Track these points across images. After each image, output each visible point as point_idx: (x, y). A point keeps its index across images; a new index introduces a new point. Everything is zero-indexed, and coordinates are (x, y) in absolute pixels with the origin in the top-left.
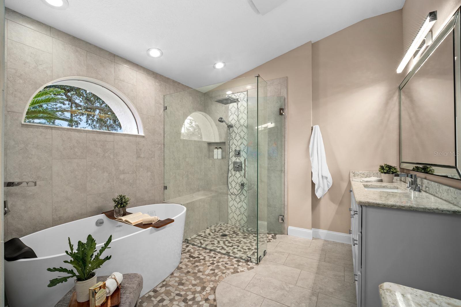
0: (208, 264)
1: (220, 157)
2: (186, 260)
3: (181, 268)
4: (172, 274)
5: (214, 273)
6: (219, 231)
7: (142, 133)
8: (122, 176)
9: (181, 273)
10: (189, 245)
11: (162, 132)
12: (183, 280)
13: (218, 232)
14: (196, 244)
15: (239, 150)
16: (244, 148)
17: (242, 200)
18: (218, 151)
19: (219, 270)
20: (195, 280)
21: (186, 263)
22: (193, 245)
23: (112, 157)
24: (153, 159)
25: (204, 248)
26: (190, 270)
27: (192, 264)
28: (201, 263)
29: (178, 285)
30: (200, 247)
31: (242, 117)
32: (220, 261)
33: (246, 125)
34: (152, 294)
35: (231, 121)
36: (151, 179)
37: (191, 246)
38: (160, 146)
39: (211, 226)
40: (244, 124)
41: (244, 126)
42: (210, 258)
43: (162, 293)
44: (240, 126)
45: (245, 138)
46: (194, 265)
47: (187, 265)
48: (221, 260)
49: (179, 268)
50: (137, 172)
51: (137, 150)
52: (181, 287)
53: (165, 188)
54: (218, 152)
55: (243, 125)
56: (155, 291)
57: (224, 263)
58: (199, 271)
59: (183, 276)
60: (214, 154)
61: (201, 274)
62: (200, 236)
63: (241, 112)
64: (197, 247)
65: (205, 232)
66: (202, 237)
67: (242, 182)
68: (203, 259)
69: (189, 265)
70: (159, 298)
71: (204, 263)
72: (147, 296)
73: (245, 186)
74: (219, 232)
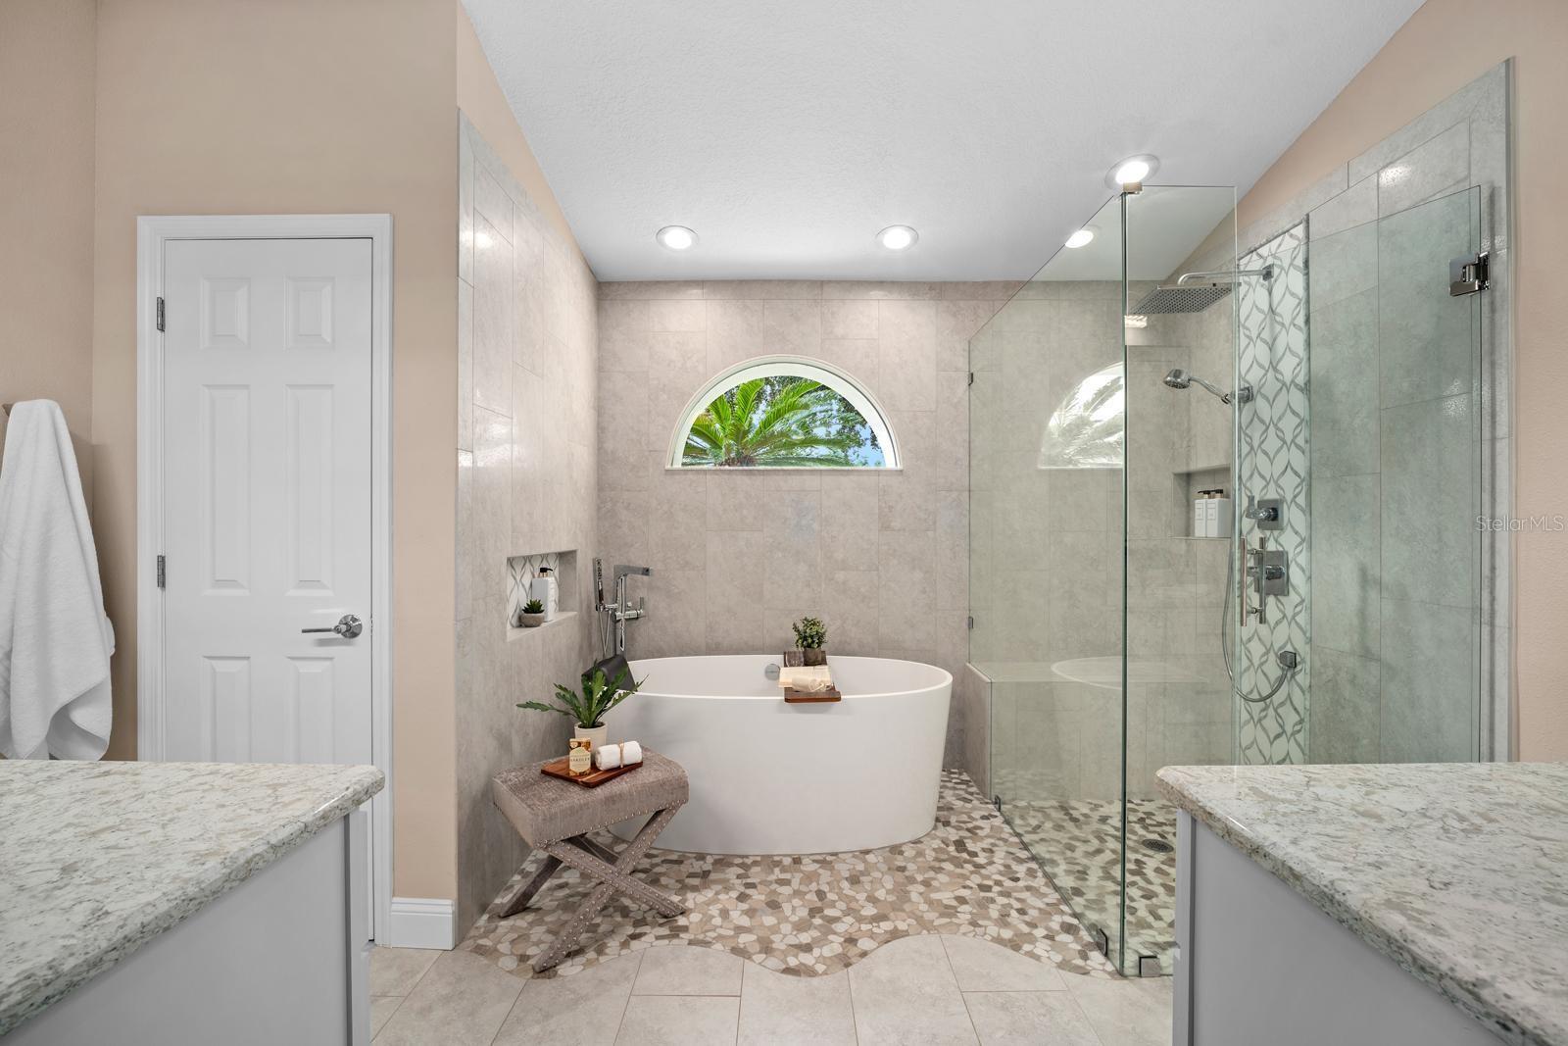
0: (976, 880)
1: (1213, 531)
2: (937, 843)
3: (901, 853)
4: (867, 852)
5: (955, 908)
6: (1160, 824)
7: (899, 467)
8: (840, 576)
9: (885, 862)
10: (996, 817)
11: (962, 453)
12: (869, 875)
13: (1146, 828)
14: (1018, 821)
15: (1278, 497)
16: (1297, 487)
17: (1289, 729)
18: (1209, 506)
19: (975, 911)
20: (888, 892)
21: (924, 850)
22: (1008, 822)
23: (816, 526)
24: (930, 533)
25: (1022, 842)
26: (911, 867)
27: (937, 859)
28: (959, 871)
29: (847, 879)
30: (1018, 835)
31: (1288, 347)
32: (1015, 894)
33: (1301, 380)
34: (787, 861)
35: (1248, 371)
36: (924, 592)
37: (998, 821)
38: (955, 495)
39: (1150, 801)
40: (1297, 375)
41: (1296, 385)
42: (1000, 873)
43: (802, 872)
44: (1281, 388)
45: (1300, 441)
46: (937, 864)
47: (920, 854)
48: (1026, 895)
49: (896, 850)
50: (880, 568)
51: (880, 508)
52: (845, 885)
53: (971, 623)
54: (1210, 511)
55: (1293, 381)
56: (797, 861)
57: (1017, 905)
58: (926, 883)
59: (878, 870)
60: (1197, 517)
61: (922, 889)
62: (1064, 809)
63: (1283, 325)
64: (1011, 831)
65: (1096, 807)
66: (1067, 817)
67: (1289, 648)
68: (978, 866)
69: (925, 857)
70: (787, 876)
71: (968, 874)
72: (776, 859)
73: (1299, 668)
74: (1151, 828)
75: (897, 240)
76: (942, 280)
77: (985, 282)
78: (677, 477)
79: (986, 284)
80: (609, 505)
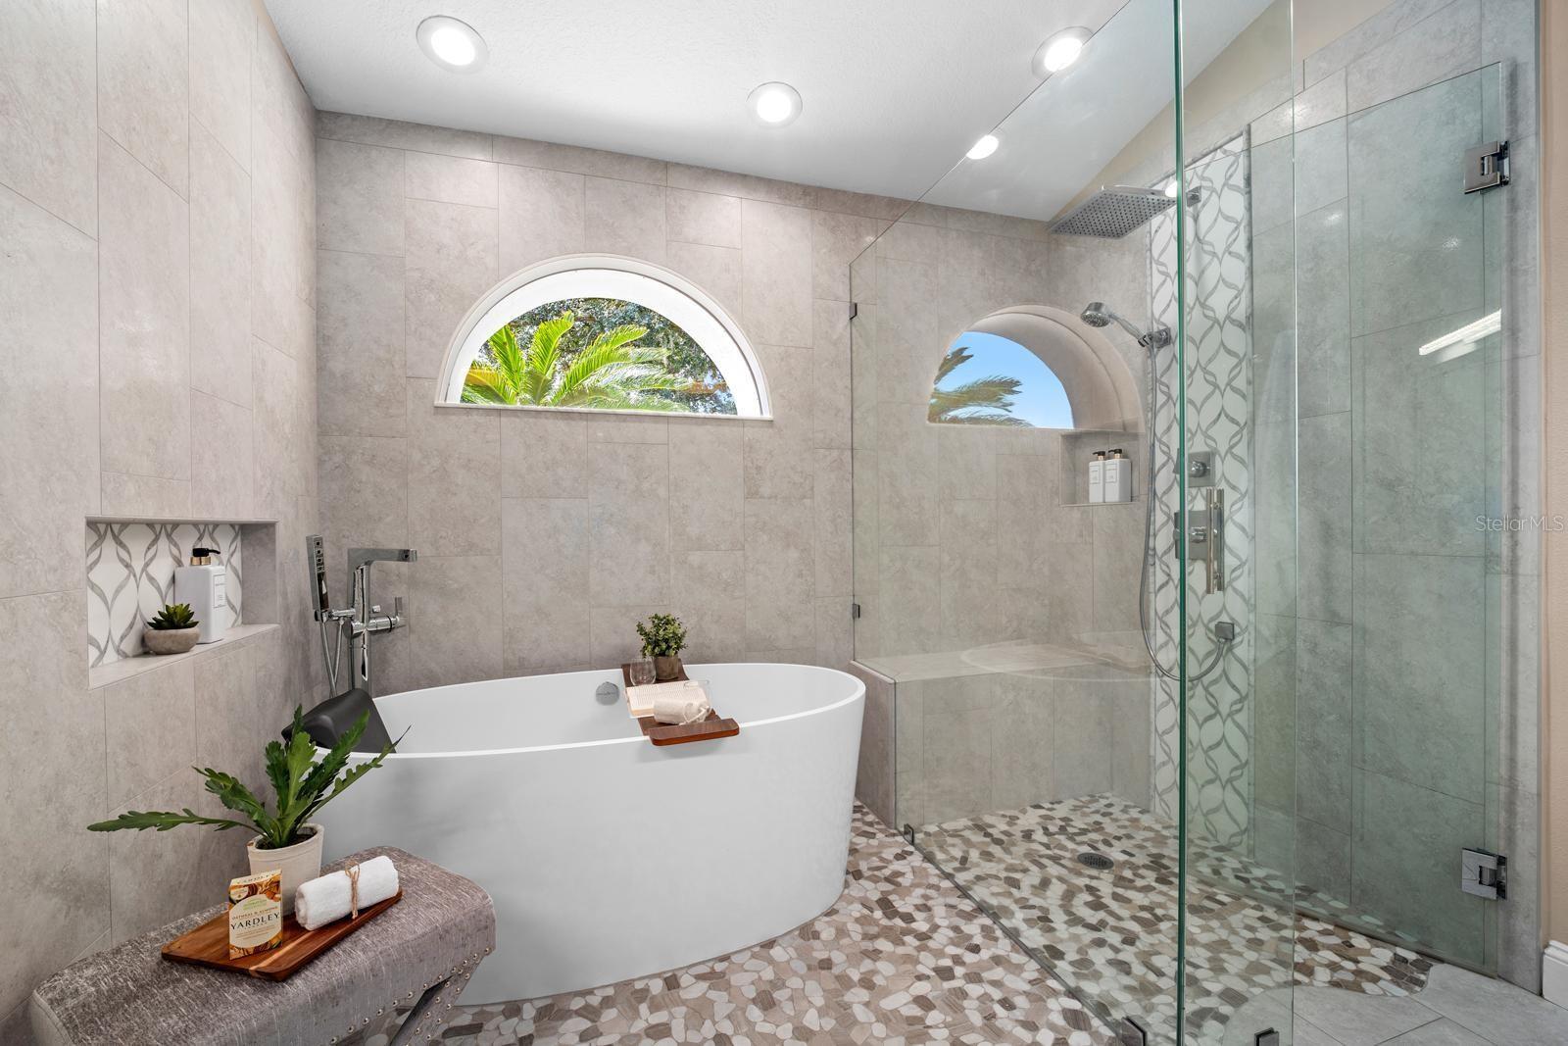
0: (927, 963)
1: (1114, 494)
2: (857, 910)
3: (816, 935)
4: (770, 944)
5: (920, 1020)
6: (1084, 832)
7: (767, 416)
8: (695, 558)
9: (800, 957)
10: (912, 853)
11: (843, 402)
12: (784, 986)
13: (1071, 838)
14: (940, 856)
15: (1207, 449)
16: (1233, 437)
17: (1224, 709)
18: (1108, 467)
19: (949, 1019)
20: (822, 1012)
21: (845, 924)
22: (929, 858)
23: (662, 492)
24: (807, 502)
25: (958, 887)
26: (838, 957)
27: (867, 937)
28: (901, 950)
29: (754, 1001)
30: (949, 876)
31: (1221, 279)
32: (985, 975)
33: (1240, 313)
34: (657, 987)
35: (1164, 311)
36: (800, 575)
37: (916, 859)
38: (835, 453)
39: (1059, 802)
40: (1234, 309)
41: (1233, 321)
42: (953, 942)
43: (684, 1003)
44: (1212, 327)
45: (1240, 383)
46: (868, 945)
47: (842, 932)
48: (998, 973)
49: (807, 932)
50: (746, 546)
51: (745, 468)
52: (755, 1013)
53: (857, 611)
54: (1108, 474)
55: (1228, 317)
56: (672, 982)
57: (997, 994)
58: (867, 983)
59: (795, 974)
60: (1091, 481)
61: (864, 995)
62: (981, 828)
63: (1214, 254)
64: (937, 872)
65: (1012, 820)
66: (988, 840)
67: (1225, 618)
68: (923, 937)
69: (849, 936)
70: (660, 1017)
71: (915, 953)
72: (639, 985)
73: (1238, 640)
74: (1079, 839)
75: (774, 108)
76: (818, 184)
77: (866, 196)
78: (454, 418)
79: (868, 198)
80: (338, 458)
